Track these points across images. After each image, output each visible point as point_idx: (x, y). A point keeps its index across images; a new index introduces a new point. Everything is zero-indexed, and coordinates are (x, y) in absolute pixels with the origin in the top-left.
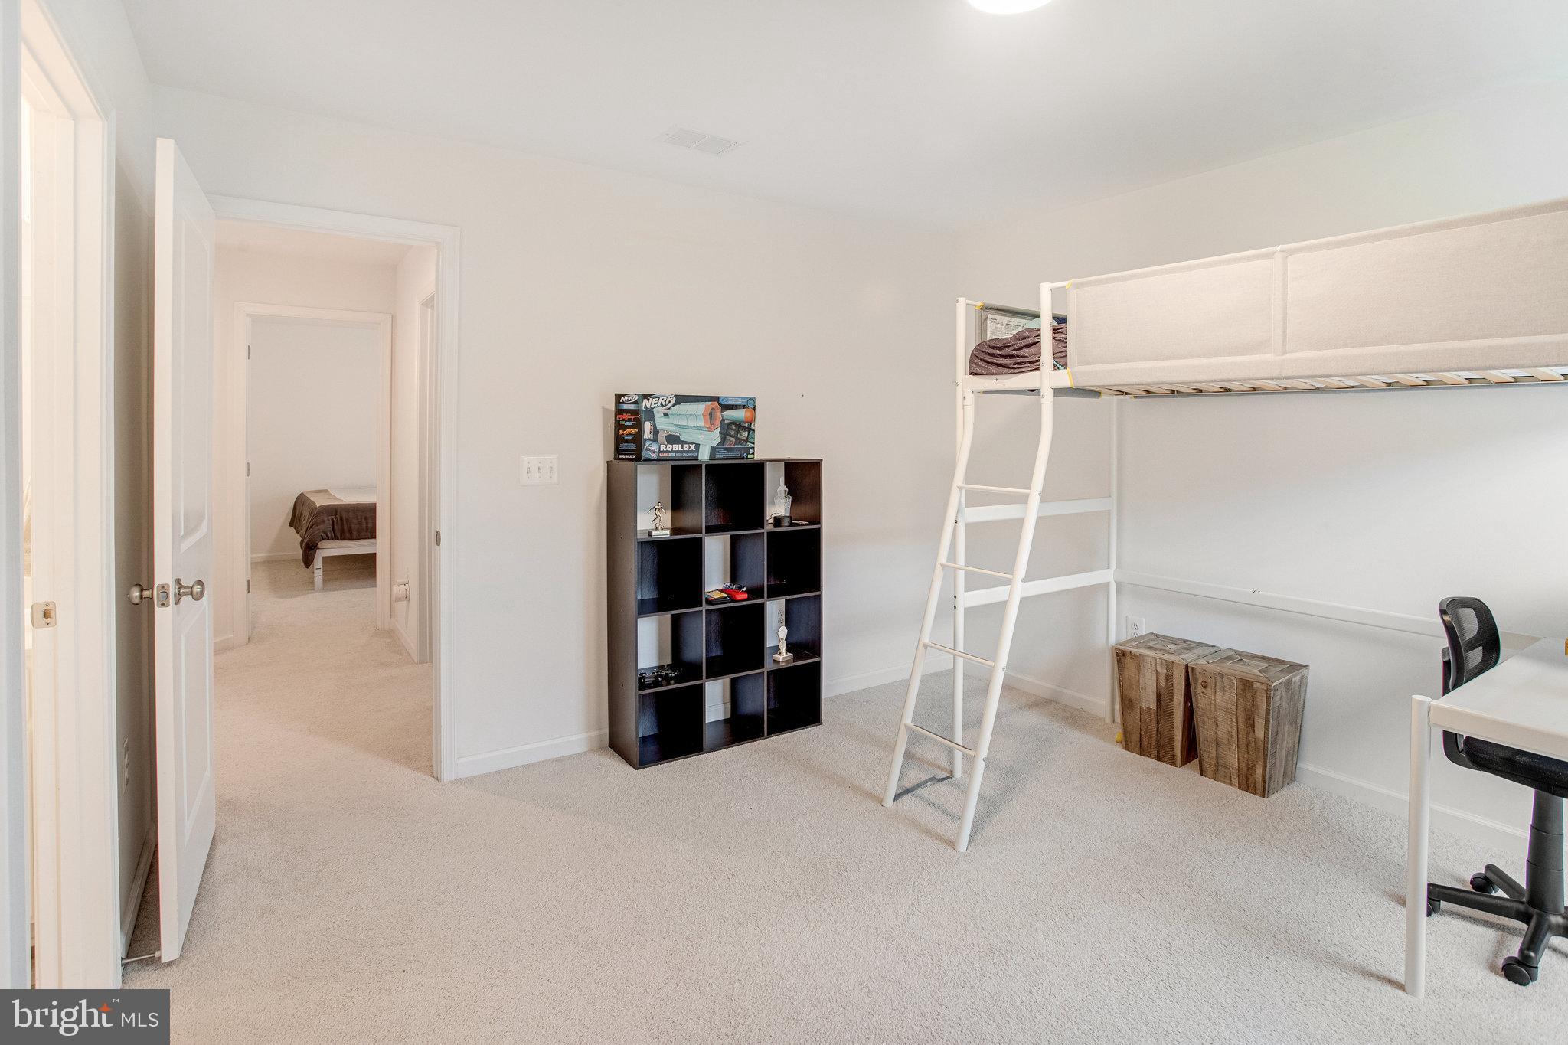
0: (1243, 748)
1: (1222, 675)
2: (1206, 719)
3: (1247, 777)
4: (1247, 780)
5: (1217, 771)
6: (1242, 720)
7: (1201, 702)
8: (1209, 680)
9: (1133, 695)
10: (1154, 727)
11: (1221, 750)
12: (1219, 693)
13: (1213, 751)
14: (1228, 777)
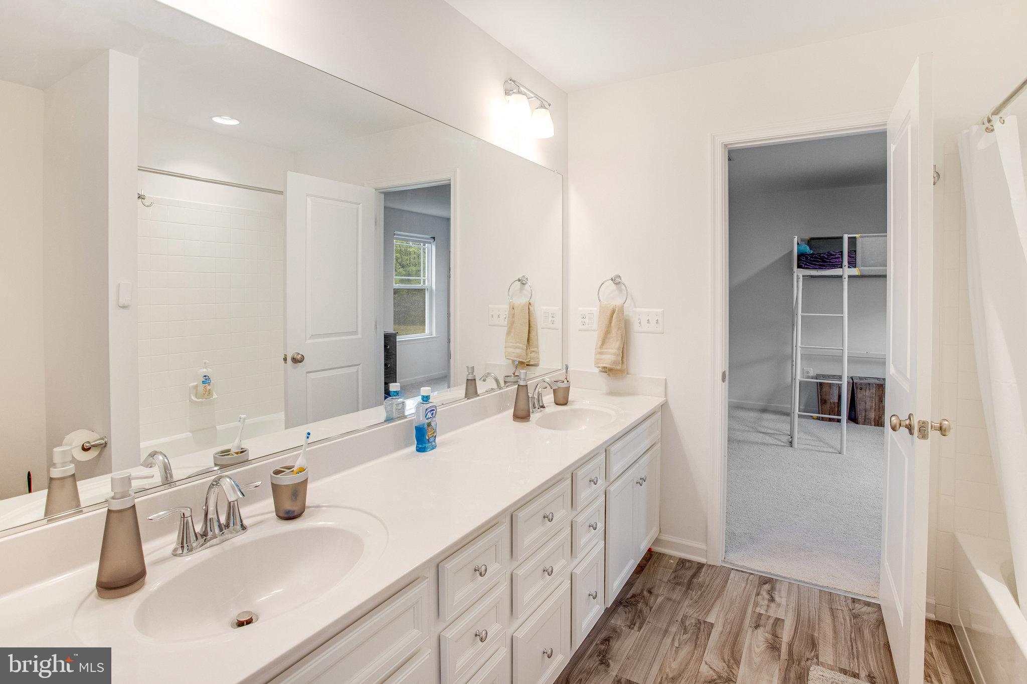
0: (877, 410)
1: (869, 384)
2: (861, 402)
3: (878, 421)
4: (878, 422)
5: (866, 422)
6: (877, 400)
7: (859, 395)
8: (863, 386)
9: (827, 397)
10: (836, 409)
11: (867, 413)
12: (867, 391)
13: (864, 414)
14: (870, 423)
